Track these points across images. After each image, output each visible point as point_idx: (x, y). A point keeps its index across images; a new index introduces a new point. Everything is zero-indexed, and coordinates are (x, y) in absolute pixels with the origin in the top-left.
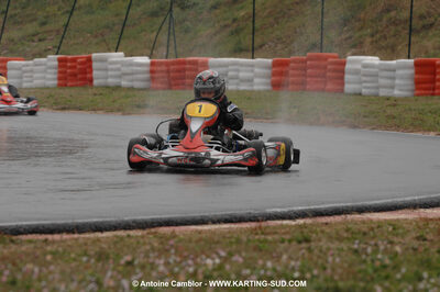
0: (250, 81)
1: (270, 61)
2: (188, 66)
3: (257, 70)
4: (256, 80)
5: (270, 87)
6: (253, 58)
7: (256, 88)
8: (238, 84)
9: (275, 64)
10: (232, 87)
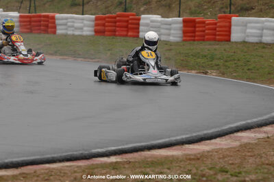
0: (81, 29)
1: (94, 16)
2: (42, 19)
3: (85, 22)
4: (85, 28)
5: (93, 33)
6: (83, 14)
7: (85, 33)
8: (73, 31)
9: (97, 19)
10: (70, 32)
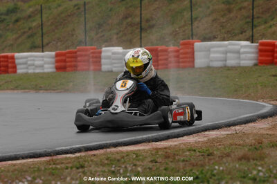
0: (42, 66)
1: (54, 53)
2: (2, 59)
3: (46, 59)
4: (46, 66)
5: (54, 70)
6: (43, 52)
7: (46, 71)
8: (34, 69)
9: (57, 55)
10: (31, 71)
